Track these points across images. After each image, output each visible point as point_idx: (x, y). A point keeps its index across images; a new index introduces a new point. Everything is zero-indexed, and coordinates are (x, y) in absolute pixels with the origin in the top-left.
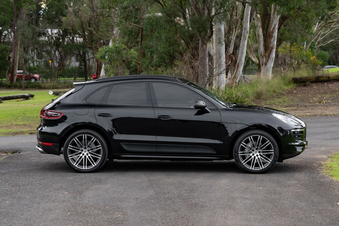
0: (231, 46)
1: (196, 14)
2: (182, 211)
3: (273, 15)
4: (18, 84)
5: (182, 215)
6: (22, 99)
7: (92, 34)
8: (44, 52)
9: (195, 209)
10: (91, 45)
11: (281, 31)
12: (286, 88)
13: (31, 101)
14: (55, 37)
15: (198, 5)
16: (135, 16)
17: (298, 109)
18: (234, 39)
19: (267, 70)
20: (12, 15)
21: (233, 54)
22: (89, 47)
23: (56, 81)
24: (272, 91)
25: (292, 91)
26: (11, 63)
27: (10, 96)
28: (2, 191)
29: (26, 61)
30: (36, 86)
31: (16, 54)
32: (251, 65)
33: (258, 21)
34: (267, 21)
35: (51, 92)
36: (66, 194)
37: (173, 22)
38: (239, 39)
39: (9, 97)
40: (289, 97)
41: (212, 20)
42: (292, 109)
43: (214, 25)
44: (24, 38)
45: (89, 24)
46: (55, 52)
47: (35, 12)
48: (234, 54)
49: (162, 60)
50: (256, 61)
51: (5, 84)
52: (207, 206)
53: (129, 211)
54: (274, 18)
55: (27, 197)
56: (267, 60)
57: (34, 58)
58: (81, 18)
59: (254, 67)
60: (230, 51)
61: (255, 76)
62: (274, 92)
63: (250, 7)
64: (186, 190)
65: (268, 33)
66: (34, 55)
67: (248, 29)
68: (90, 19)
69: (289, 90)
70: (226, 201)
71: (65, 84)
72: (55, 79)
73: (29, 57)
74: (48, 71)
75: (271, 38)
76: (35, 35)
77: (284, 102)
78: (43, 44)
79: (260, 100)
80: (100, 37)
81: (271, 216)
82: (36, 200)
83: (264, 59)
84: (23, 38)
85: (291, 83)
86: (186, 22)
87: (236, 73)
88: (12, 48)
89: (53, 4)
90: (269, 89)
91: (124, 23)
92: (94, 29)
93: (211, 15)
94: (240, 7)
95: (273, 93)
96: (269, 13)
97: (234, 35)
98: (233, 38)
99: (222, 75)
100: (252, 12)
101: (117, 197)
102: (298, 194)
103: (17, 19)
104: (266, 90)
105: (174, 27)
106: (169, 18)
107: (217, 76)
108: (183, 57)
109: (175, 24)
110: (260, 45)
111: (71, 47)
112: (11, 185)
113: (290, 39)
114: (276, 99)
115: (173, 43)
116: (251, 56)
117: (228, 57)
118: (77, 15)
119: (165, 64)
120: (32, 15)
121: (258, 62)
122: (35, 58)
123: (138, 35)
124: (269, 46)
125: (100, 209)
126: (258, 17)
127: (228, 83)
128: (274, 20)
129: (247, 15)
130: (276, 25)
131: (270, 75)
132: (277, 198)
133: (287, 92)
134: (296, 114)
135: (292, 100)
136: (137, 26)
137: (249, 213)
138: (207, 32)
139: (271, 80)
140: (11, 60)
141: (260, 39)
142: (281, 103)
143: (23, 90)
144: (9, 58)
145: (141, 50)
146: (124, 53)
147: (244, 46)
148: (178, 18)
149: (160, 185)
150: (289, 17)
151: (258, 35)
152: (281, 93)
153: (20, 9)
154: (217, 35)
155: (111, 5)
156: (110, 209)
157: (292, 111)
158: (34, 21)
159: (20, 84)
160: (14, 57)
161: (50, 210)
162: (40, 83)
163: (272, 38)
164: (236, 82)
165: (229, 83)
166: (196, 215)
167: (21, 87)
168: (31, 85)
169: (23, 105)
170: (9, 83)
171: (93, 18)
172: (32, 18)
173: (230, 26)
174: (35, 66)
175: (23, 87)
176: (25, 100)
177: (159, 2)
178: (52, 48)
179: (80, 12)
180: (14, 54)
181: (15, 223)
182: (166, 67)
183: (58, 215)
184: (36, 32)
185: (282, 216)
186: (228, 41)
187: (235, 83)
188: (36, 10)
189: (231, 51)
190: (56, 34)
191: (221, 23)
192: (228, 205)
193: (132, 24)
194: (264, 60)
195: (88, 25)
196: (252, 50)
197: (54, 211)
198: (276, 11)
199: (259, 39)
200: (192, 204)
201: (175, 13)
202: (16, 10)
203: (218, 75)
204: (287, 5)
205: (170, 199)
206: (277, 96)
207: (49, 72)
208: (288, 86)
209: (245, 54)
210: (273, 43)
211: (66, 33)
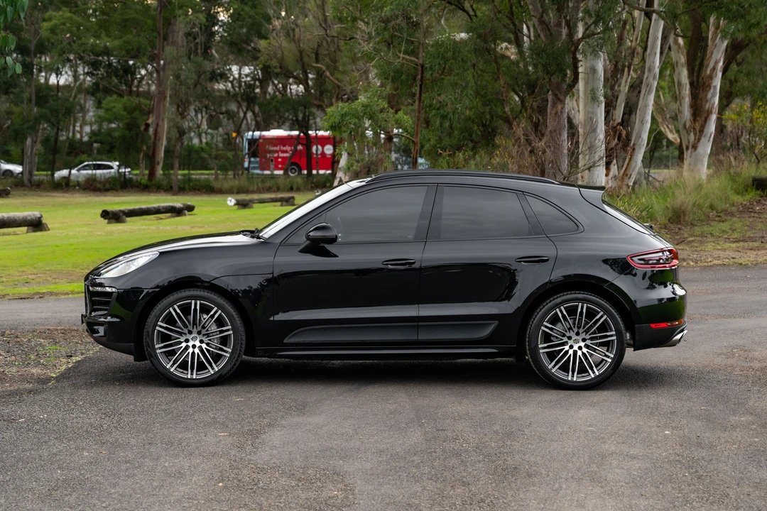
0: (617, 107)
1: (542, 36)
2: (482, 485)
3: (712, 38)
4: (165, 183)
5: (481, 494)
6: (169, 214)
7: (321, 77)
8: (222, 114)
9: (512, 482)
10: (320, 100)
11: (730, 75)
12: (738, 199)
13: (187, 218)
14: (245, 82)
15: (548, 15)
16: (407, 39)
17: (764, 246)
18: (624, 90)
19: (697, 161)
20: (155, 34)
21: (622, 124)
22: (315, 105)
23: (245, 176)
24: (706, 205)
25: (751, 206)
26: (150, 137)
27: (142, 209)
28: (80, 426)
29: (182, 133)
30: (204, 188)
31: (161, 117)
32: (665, 148)
33: (679, 52)
34: (699, 54)
35: (231, 201)
36: (221, 438)
37: (491, 53)
38: (636, 92)
39: (140, 209)
40: (743, 220)
41: (576, 49)
42: (750, 248)
43: (581, 61)
44: (178, 83)
45: (317, 55)
46: (245, 114)
47: (203, 28)
48: (625, 124)
49: (467, 135)
50: (676, 140)
51: (137, 181)
52: (542, 473)
53: (359, 482)
54: (716, 46)
55: (133, 441)
56: (697, 138)
57: (203, 127)
58: (299, 41)
59: (672, 153)
60: (617, 117)
61: (672, 171)
62: (712, 207)
63: (662, 23)
64: (497, 433)
65: (700, 79)
66: (202, 121)
67: (657, 70)
68: (319, 46)
69: (745, 205)
70: (585, 461)
71: (264, 183)
72: (243, 173)
73: (191, 124)
74: (230, 154)
75: (707, 89)
76: (202, 77)
77: (734, 230)
78: (221, 97)
79: (679, 226)
80: (339, 84)
81: (687, 501)
82: (151, 450)
83: (692, 135)
84: (176, 85)
85: (749, 189)
86: (521, 52)
87: (628, 164)
88: (153, 105)
89: (242, 13)
90: (702, 200)
91: (382, 54)
92: (328, 67)
93: (576, 37)
94: (640, 20)
95: (710, 210)
96: (704, 35)
97: (626, 81)
98: (624, 88)
99: (599, 168)
100: (666, 32)
101: (335, 447)
102: (752, 448)
103: (165, 43)
104: (694, 204)
105: (494, 64)
106: (482, 44)
107: (587, 171)
108: (513, 129)
109: (495, 56)
110: (683, 104)
111: (278, 105)
112: (102, 413)
113: (750, 92)
114: (716, 223)
115: (490, 100)
116: (664, 128)
117: (612, 131)
118: (292, 36)
119: (471, 145)
120: (196, 35)
121: (679, 140)
122: (205, 126)
123: (415, 80)
124: (701, 107)
125: (293, 475)
126: (679, 45)
127: (611, 188)
128: (715, 51)
129: (656, 38)
130: (719, 62)
131: (704, 171)
132: (703, 458)
133: (741, 209)
134: (758, 259)
135: (751, 227)
136: (411, 61)
137: (636, 493)
138: (566, 75)
139: (705, 182)
140: (151, 130)
141: (684, 92)
142: (725, 233)
143: (174, 195)
144: (147, 126)
145: (419, 112)
146: (383, 118)
147: (646, 106)
148: (505, 45)
149: (438, 420)
150: (747, 45)
151: (678, 83)
152: (726, 210)
153: (173, 21)
154: (587, 83)
155: (358, 14)
156: (315, 476)
157: (749, 252)
158: (199, 47)
159: (169, 182)
160: (158, 125)
161: (180, 475)
162: (212, 179)
163: (708, 91)
164: (627, 185)
165: (613, 187)
166: (512, 495)
167: (171, 187)
168: (191, 184)
169: (168, 228)
170: (144, 180)
171: (324, 43)
172: (196, 41)
173: (617, 62)
174: (204, 144)
175: (175, 188)
176: (174, 217)
177: (463, 10)
178: (240, 106)
179: (297, 30)
180: (158, 117)
181: (94, 506)
182: (474, 149)
183: (196, 489)
184: (204, 72)
185: (712, 503)
186: (613, 95)
187: (625, 188)
188: (205, 26)
189: (619, 117)
190: (247, 76)
191: (596, 56)
192: (588, 471)
193: (401, 55)
194: (692, 137)
195: (314, 57)
196: (668, 116)
197: (188, 478)
198: (718, 31)
199: (680, 93)
200: (505, 467)
201: (495, 33)
202: (163, 25)
203: (589, 169)
204: (743, 17)
205: (458, 455)
206: (717, 216)
207: (231, 157)
208: (742, 195)
209: (649, 125)
210: (712, 102)
211: (267, 74)
